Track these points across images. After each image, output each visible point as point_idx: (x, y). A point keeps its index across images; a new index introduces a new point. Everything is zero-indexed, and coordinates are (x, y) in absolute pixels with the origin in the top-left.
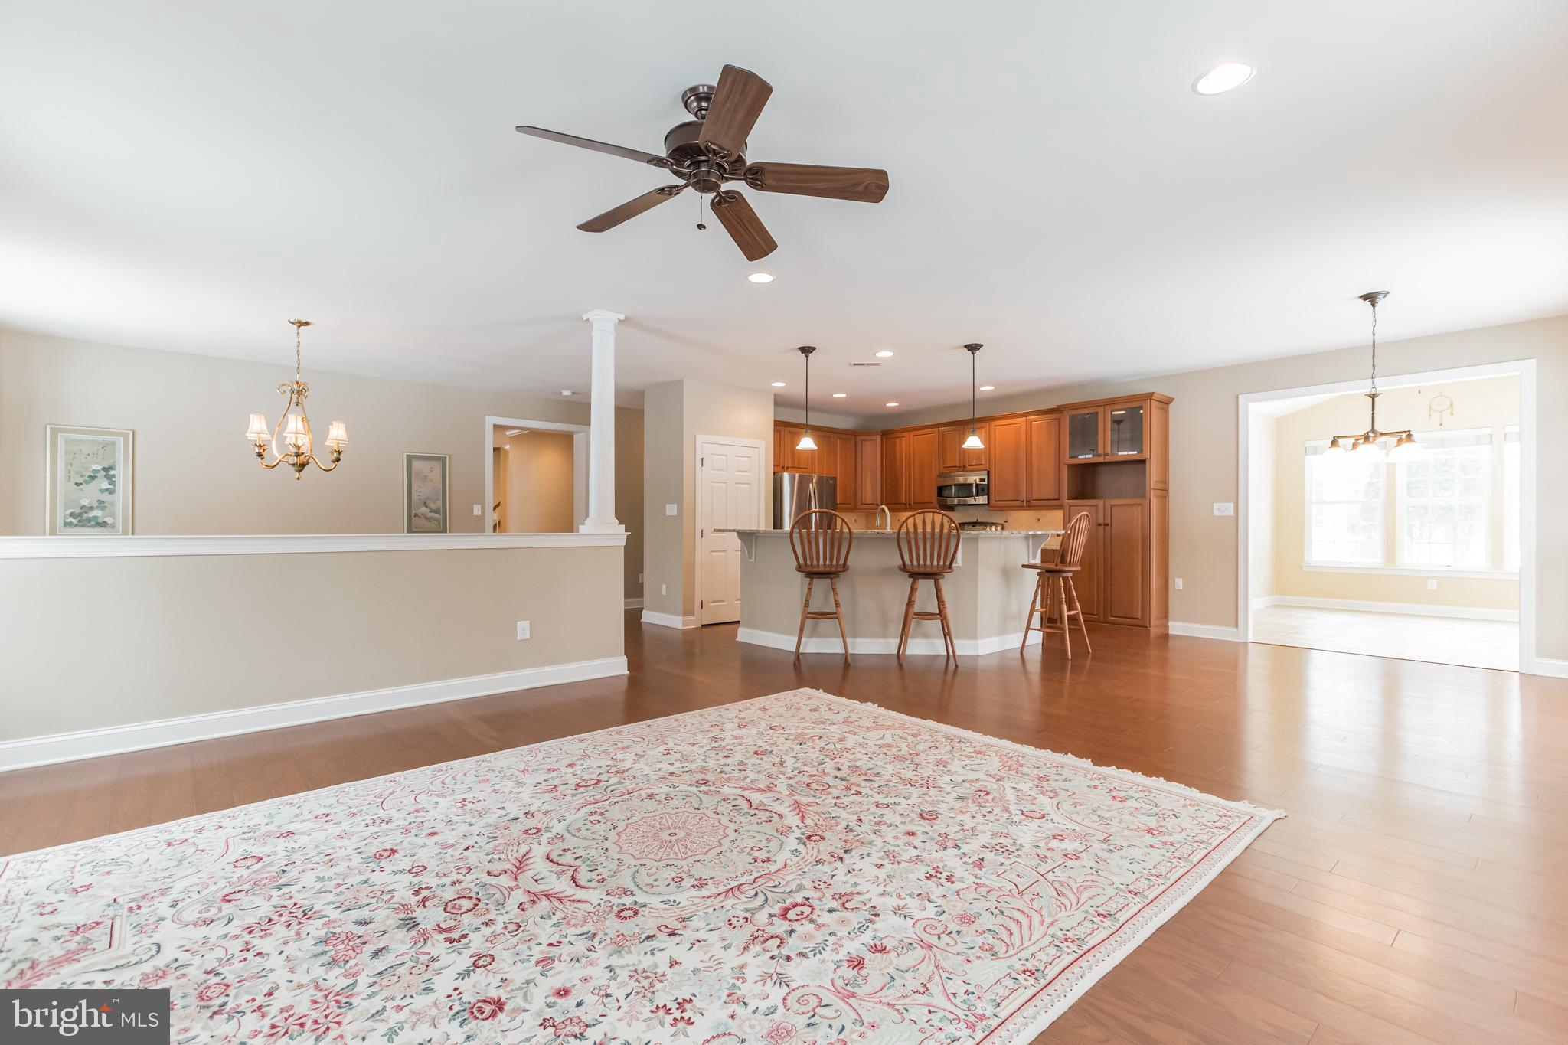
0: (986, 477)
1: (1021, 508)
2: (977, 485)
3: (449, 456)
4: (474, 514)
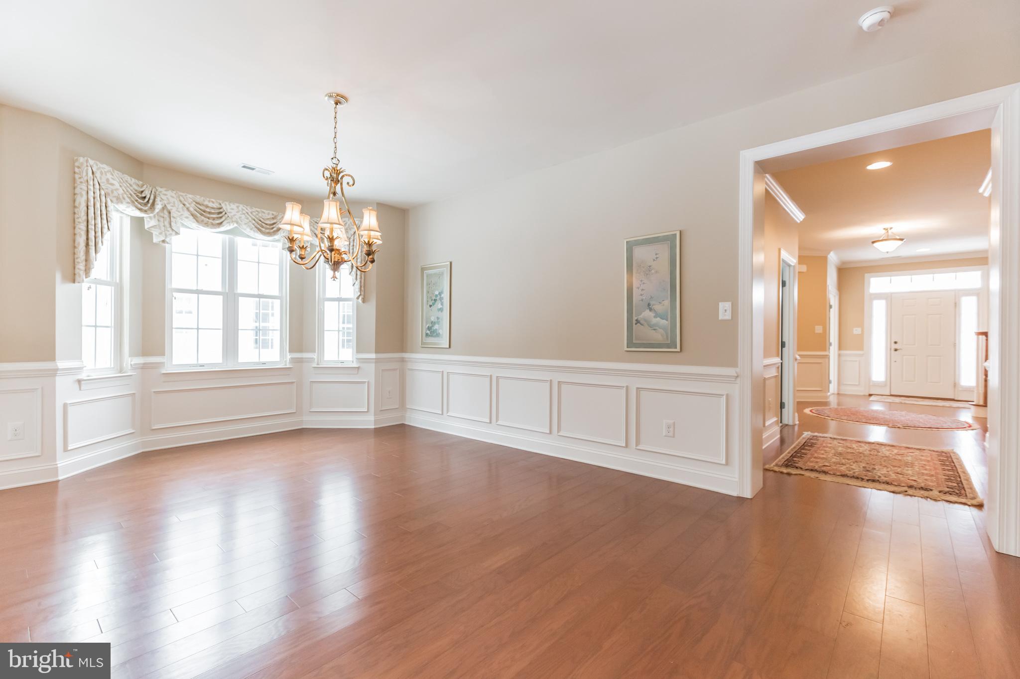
3: (680, 231)
4: (721, 317)
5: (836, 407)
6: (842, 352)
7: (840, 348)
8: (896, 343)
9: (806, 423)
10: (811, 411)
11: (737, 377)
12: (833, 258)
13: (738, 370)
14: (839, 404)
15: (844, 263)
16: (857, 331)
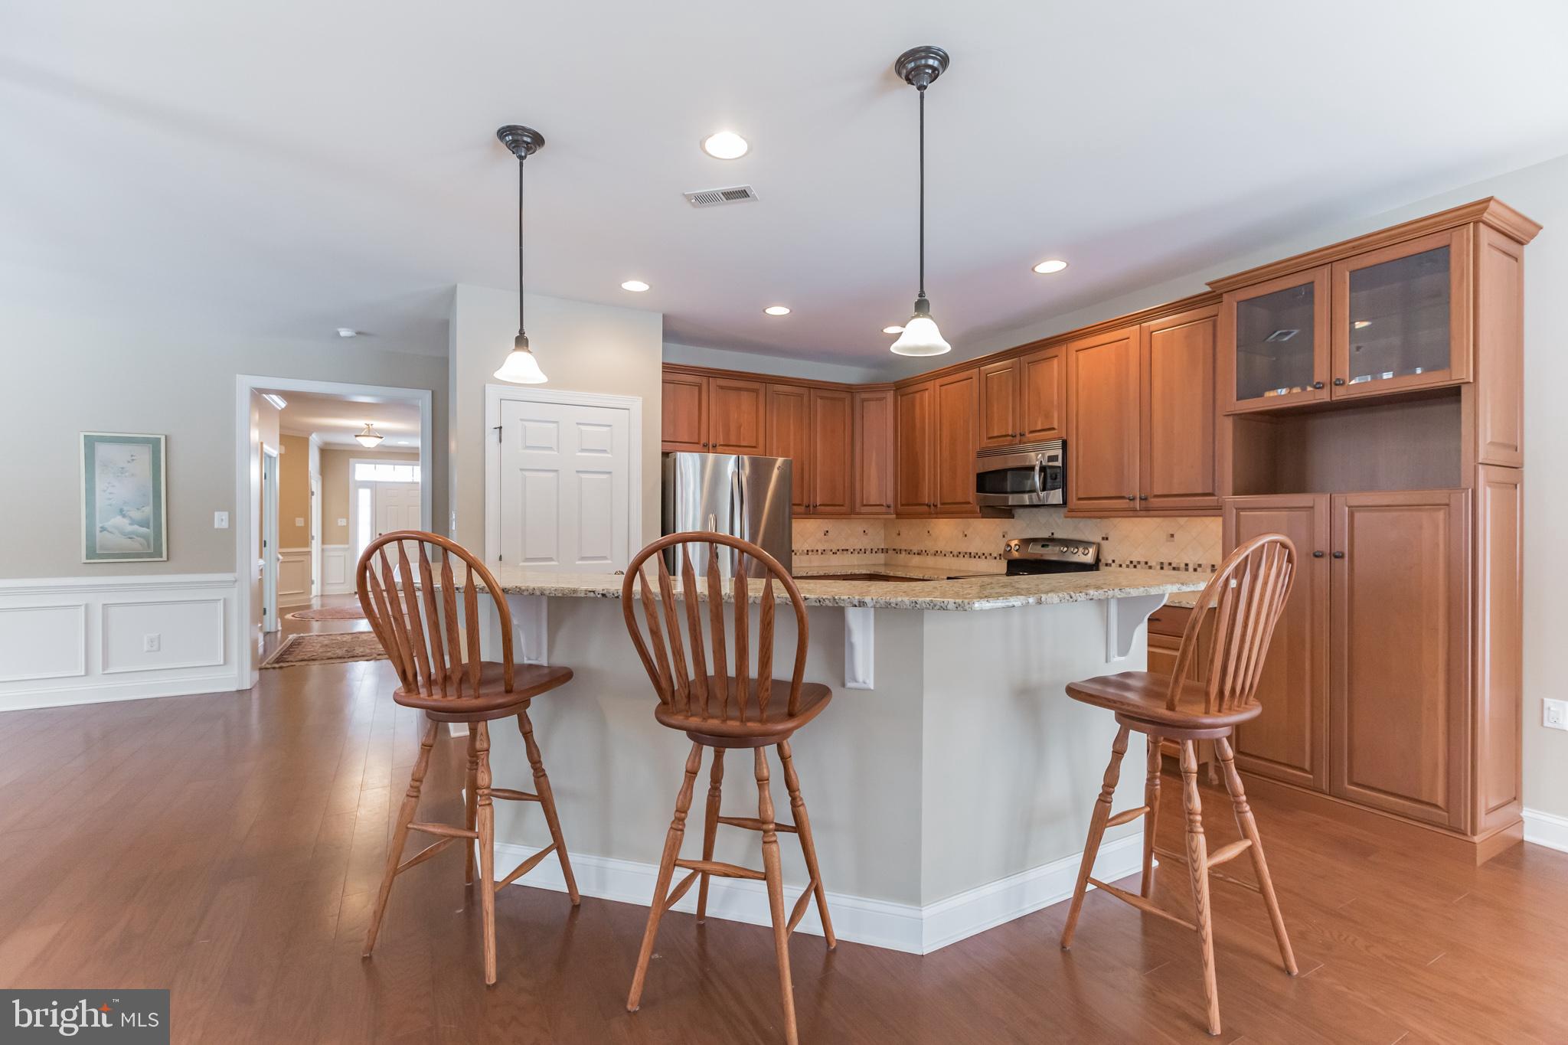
0: (1059, 452)
1: (1132, 513)
2: (1043, 469)
3: (166, 437)
4: (216, 526)
5: (319, 608)
6: (326, 546)
7: (323, 542)
9: (288, 627)
10: (293, 616)
11: (236, 581)
12: (315, 440)
13: (236, 575)
14: (322, 606)
15: (326, 444)
16: (342, 522)
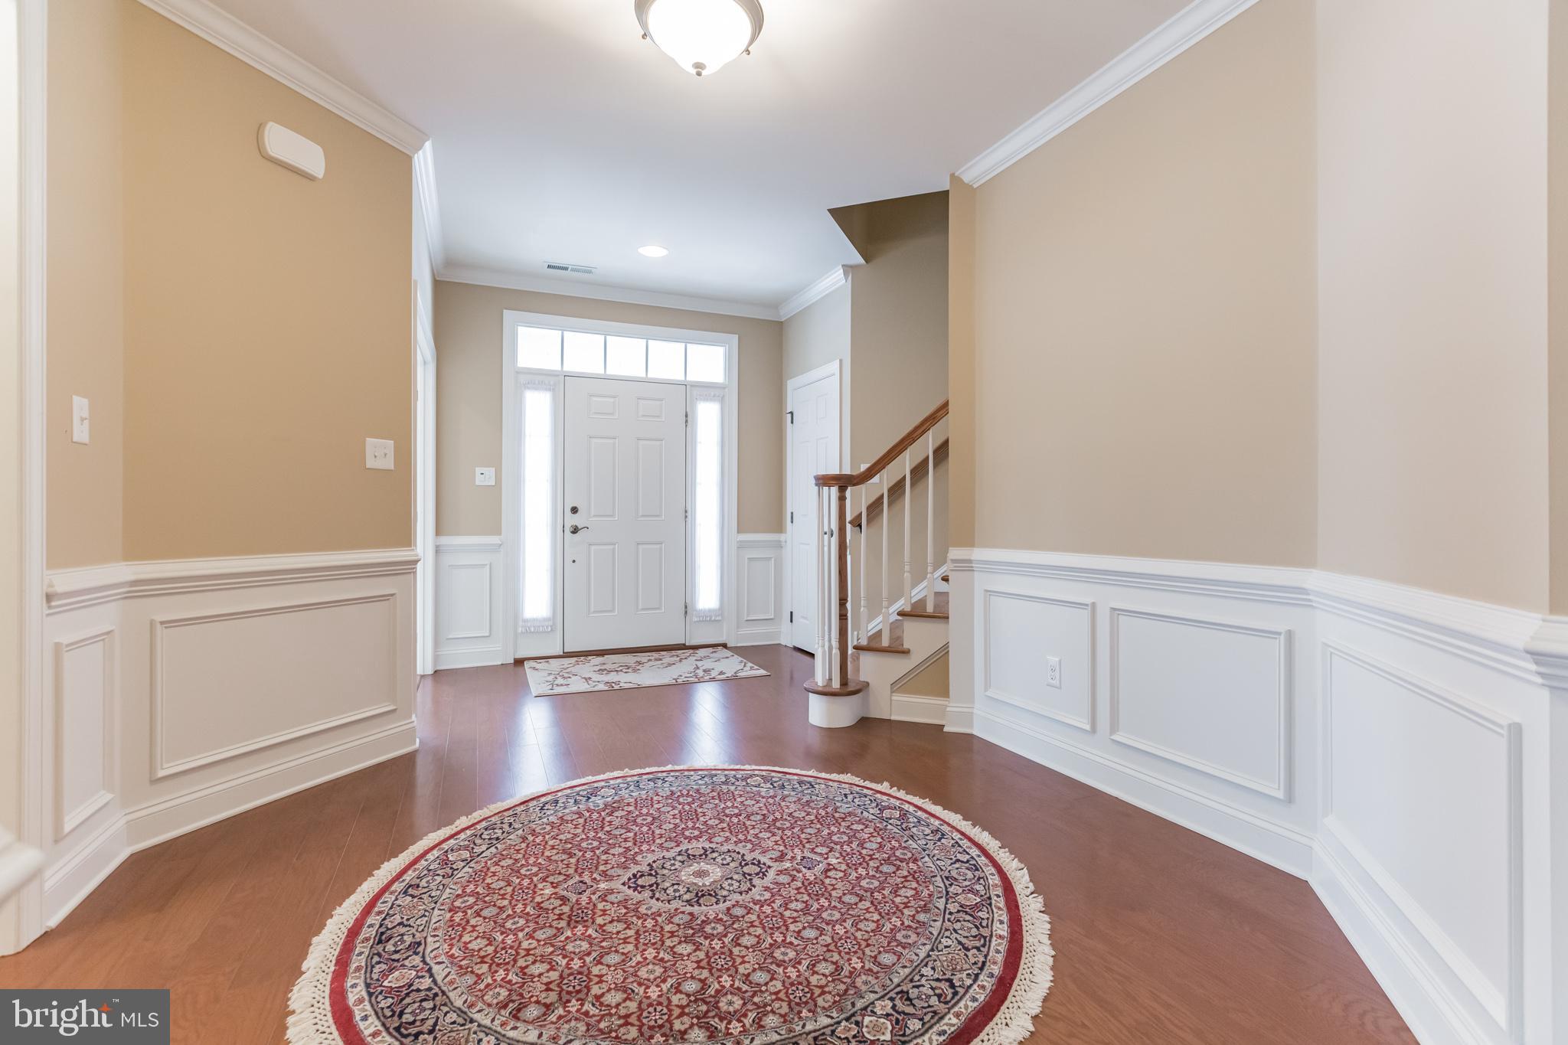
6: (445, 540)
7: (440, 528)
8: (574, 510)
16: (484, 477)
